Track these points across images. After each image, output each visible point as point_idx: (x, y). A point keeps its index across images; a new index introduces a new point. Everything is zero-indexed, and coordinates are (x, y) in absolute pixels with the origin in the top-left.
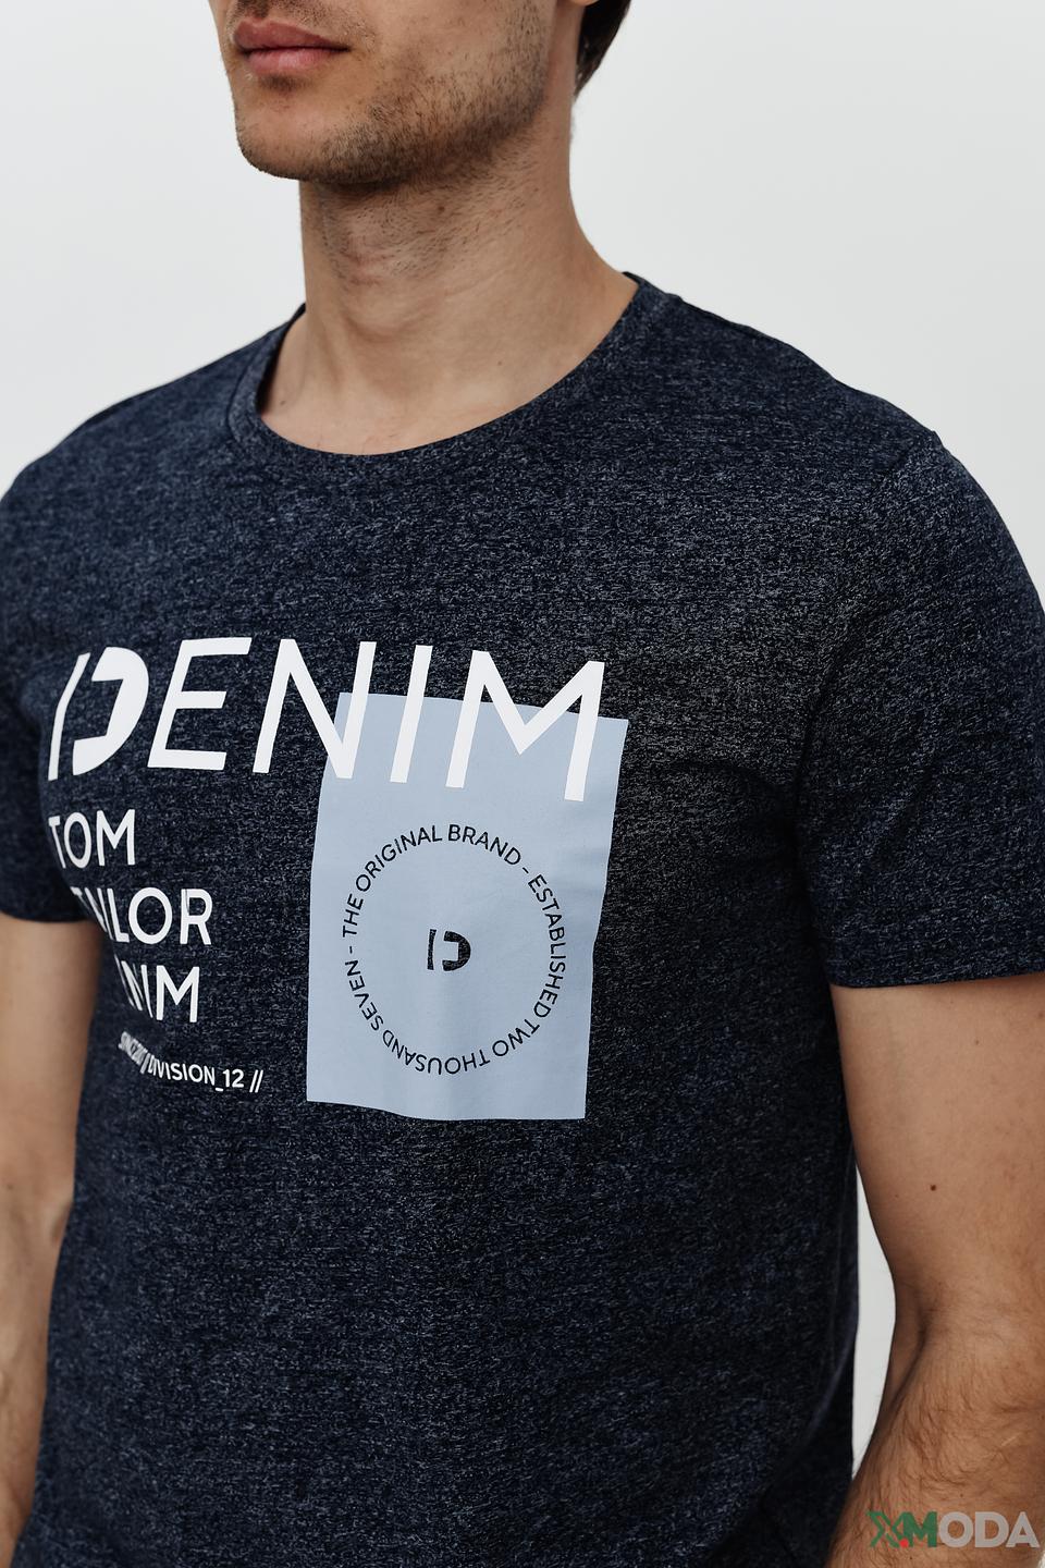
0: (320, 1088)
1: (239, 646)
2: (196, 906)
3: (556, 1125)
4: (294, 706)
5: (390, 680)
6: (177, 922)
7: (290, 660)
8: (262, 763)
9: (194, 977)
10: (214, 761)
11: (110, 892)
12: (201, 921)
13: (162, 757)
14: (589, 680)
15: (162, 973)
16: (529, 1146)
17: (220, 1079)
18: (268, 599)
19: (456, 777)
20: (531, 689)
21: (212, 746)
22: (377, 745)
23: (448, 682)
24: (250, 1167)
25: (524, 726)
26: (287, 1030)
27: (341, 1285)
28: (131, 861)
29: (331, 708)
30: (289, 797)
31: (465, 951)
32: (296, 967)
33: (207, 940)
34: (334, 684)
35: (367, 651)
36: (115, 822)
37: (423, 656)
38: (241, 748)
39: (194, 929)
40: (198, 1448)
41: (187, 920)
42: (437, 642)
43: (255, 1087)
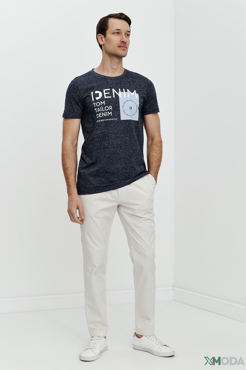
0: (122, 119)
1: (109, 89)
2: (110, 107)
3: (136, 121)
4: (115, 93)
5: (122, 91)
6: (109, 108)
7: (113, 90)
8: (114, 97)
9: (111, 112)
10: (111, 97)
11: (102, 107)
12: (111, 108)
13: (105, 97)
14: (135, 91)
15: (108, 112)
16: (134, 122)
17: (114, 119)
18: (110, 86)
19: (129, 97)
20: (132, 92)
21: (110, 96)
22: (122, 95)
23: (126, 91)
24: (117, 125)
25: (132, 94)
26: (119, 115)
27: (124, 133)
28: (105, 104)
29: (118, 93)
30: (117, 99)
31: (131, 108)
32: (119, 111)
33: (112, 110)
34: (118, 92)
35: (120, 89)
36: (103, 102)
37: (124, 90)
38: (112, 96)
39: (110, 109)
40: (113, 148)
41: (110, 108)
42: (125, 89)
43: (117, 120)
